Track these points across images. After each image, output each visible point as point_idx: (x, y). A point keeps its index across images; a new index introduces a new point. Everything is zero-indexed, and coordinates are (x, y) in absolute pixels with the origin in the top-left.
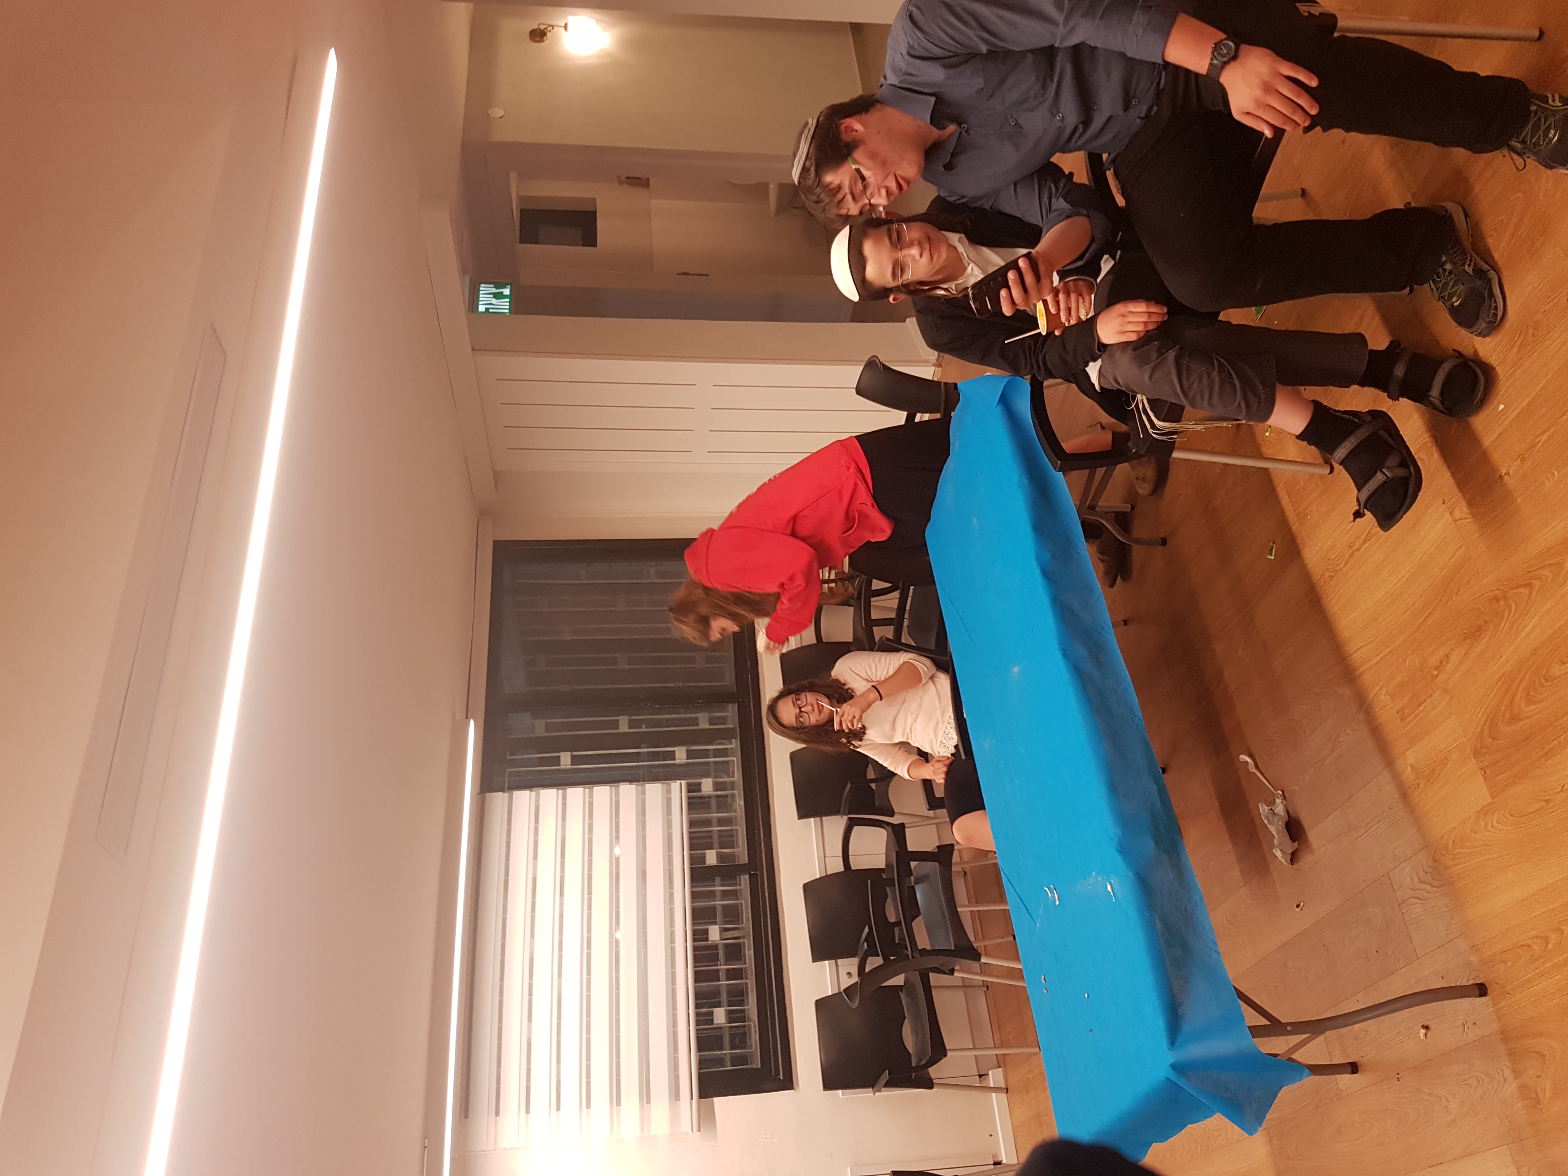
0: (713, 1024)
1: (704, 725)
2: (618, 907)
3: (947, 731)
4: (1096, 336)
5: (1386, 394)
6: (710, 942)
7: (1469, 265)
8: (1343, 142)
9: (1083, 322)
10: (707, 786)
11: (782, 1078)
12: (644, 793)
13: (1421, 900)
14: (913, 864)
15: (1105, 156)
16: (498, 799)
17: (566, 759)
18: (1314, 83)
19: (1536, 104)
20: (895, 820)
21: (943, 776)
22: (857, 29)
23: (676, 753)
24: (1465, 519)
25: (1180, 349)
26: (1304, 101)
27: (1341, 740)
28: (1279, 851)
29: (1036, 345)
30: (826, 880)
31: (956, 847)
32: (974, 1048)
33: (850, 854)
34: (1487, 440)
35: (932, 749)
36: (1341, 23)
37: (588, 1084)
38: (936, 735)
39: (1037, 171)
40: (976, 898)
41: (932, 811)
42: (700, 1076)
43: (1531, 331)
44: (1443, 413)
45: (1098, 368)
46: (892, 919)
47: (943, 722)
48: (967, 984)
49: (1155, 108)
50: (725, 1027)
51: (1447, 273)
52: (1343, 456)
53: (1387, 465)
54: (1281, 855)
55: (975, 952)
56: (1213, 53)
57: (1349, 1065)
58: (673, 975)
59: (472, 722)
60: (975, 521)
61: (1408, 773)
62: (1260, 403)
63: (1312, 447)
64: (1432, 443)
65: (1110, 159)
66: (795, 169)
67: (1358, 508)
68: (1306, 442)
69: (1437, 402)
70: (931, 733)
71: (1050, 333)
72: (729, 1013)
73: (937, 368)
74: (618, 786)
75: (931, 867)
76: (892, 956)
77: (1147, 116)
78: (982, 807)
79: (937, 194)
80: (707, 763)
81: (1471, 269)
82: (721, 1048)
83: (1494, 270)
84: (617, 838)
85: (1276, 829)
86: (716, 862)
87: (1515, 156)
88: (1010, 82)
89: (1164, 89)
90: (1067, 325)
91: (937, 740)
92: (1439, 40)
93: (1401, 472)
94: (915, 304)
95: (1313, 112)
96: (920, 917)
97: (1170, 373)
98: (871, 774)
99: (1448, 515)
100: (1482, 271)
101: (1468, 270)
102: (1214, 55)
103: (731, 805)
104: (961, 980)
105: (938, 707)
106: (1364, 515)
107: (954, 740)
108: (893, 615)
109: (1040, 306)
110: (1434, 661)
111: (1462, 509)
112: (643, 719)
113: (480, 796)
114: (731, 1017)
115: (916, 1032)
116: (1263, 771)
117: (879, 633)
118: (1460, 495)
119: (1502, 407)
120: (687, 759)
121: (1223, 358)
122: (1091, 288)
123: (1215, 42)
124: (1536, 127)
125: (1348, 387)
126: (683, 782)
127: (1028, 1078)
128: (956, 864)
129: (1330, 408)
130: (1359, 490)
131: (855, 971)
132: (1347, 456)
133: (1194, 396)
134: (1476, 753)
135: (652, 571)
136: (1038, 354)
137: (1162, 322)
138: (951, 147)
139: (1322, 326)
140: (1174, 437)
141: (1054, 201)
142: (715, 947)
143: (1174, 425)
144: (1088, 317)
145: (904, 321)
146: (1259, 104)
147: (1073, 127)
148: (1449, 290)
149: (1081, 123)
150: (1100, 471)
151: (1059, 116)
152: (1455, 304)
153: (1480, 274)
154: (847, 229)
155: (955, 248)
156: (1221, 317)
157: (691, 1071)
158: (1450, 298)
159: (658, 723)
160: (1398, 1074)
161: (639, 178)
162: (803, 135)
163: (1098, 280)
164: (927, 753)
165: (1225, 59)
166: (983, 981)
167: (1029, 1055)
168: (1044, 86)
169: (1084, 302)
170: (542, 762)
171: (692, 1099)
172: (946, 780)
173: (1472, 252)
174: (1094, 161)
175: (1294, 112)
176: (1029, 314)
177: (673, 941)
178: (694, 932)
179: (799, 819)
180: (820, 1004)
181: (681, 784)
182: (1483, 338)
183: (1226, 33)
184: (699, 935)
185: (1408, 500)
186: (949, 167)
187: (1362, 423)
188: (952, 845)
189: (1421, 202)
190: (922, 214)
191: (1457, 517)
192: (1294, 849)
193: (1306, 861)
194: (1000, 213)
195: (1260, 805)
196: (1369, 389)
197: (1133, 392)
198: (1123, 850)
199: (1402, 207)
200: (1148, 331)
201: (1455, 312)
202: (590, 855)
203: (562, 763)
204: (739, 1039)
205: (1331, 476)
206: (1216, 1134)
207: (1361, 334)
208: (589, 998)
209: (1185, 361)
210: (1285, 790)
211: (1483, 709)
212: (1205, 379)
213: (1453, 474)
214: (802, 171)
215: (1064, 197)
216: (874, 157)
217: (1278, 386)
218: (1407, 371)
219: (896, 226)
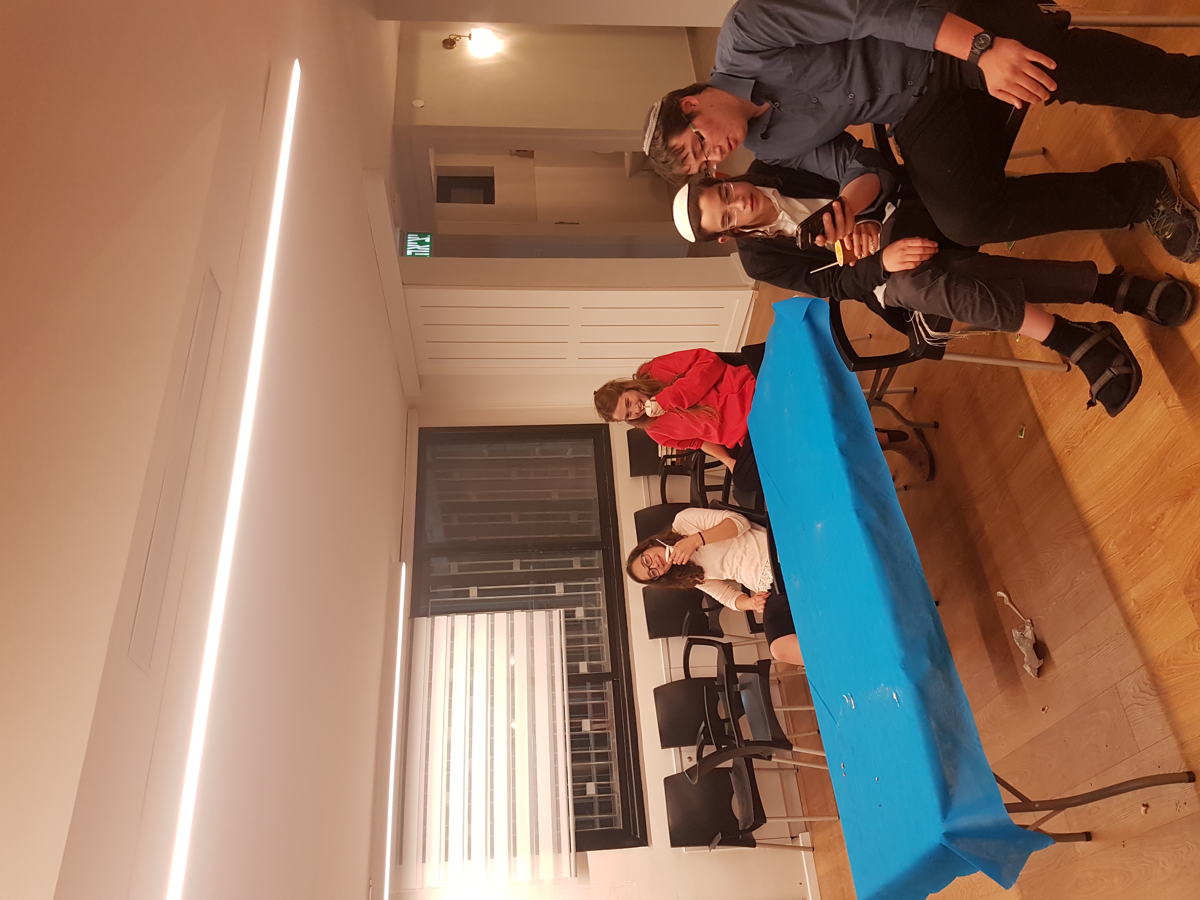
0: (586, 795)
1: (577, 566)
2: (513, 704)
3: (765, 572)
4: (882, 266)
5: (1113, 308)
6: (583, 732)
7: (1178, 207)
8: (1076, 110)
9: (872, 255)
10: (580, 613)
11: (639, 837)
12: (532, 618)
13: (1143, 705)
14: (739, 675)
15: (887, 126)
16: (424, 622)
17: (473, 592)
18: (1053, 67)
20: (724, 640)
21: (763, 607)
22: (692, 31)
23: (556, 587)
24: (1178, 406)
25: (949, 275)
26: (1045, 81)
27: (1077, 580)
28: (1028, 667)
29: (833, 274)
30: (672, 685)
31: (772, 662)
32: (788, 817)
33: (690, 666)
34: (1194, 344)
35: (753, 586)
36: (1074, 19)
37: (492, 839)
38: (756, 575)
39: (834, 139)
40: (788, 701)
41: (753, 634)
42: (576, 834)
44: (1157, 323)
45: (883, 291)
46: (723, 716)
47: (762, 565)
48: (782, 767)
50: (595, 797)
51: (1160, 213)
52: (1078, 359)
53: (1114, 364)
54: (1030, 670)
55: (788, 743)
56: (973, 43)
57: (1084, 835)
58: (556, 757)
59: (404, 565)
60: (786, 410)
61: (1132, 606)
62: (1012, 317)
63: (1054, 351)
64: (1150, 347)
65: (892, 129)
66: (646, 140)
67: (1091, 399)
68: (1049, 347)
69: (1154, 315)
70: (753, 574)
71: (846, 264)
72: (598, 786)
73: (755, 292)
74: (513, 612)
75: (752, 677)
76: (724, 745)
77: (920, 94)
78: (793, 631)
79: (755, 158)
80: (580, 595)
81: (1180, 209)
82: (592, 813)
84: (513, 651)
85: (1026, 650)
86: (587, 671)
88: (812, 69)
89: (933, 73)
90: (859, 258)
91: (757, 579)
92: (1153, 29)
93: (1125, 370)
94: (738, 243)
95: (1052, 89)
96: (745, 715)
97: (940, 293)
98: (705, 605)
99: (1163, 403)
100: (1188, 211)
101: (1177, 211)
102: (974, 45)
103: (599, 628)
104: (777, 764)
105: (758, 553)
106: (1096, 404)
107: (770, 580)
108: (722, 483)
109: (838, 244)
110: (1151, 518)
111: (1174, 399)
112: (531, 562)
113: (410, 620)
114: (600, 789)
115: (742, 803)
116: (1016, 604)
117: (710, 496)
118: (1172, 387)
120: (564, 593)
121: (983, 282)
122: (878, 228)
123: (974, 35)
125: (1082, 303)
126: (562, 610)
127: (830, 840)
128: (773, 674)
129: (1068, 321)
130: (1091, 385)
131: (694, 756)
132: (1081, 359)
133: (960, 312)
134: (1187, 591)
135: (537, 450)
136: (835, 281)
137: (933, 254)
138: (766, 120)
139: (1061, 256)
140: (944, 343)
141: (848, 162)
142: (587, 735)
143: (944, 334)
144: (877, 251)
145: (730, 256)
146: (1009, 83)
147: (861, 104)
148: (1162, 226)
149: (868, 101)
150: (885, 371)
151: (851, 96)
152: (1167, 237)
153: (1187, 213)
154: (686, 187)
155: (770, 199)
156: (981, 250)
157: (570, 830)
158: (1163, 232)
159: (543, 565)
160: (1124, 842)
161: (527, 151)
162: (652, 113)
163: (883, 222)
164: (749, 590)
165: (983, 48)
166: (794, 765)
167: (830, 823)
168: (840, 72)
169: (872, 239)
170: (456, 594)
171: (571, 852)
172: (764, 610)
173: (1181, 196)
174: (879, 131)
175: (1037, 89)
176: (828, 250)
177: (555, 731)
178: (571, 724)
179: (650, 639)
180: (668, 781)
181: (560, 611)
182: (1190, 264)
183: (983, 28)
184: (575, 727)
185: (1132, 391)
186: (765, 136)
187: (1094, 332)
188: (770, 660)
189: (1140, 158)
190: (744, 175)
191: (1170, 405)
192: (1041, 665)
193: (1049, 675)
194: (806, 171)
195: (1013, 631)
196: (1099, 304)
197: (911, 308)
198: (906, 666)
199: (1125, 162)
200: (923, 262)
201: (1168, 245)
202: (493, 664)
203: (470, 596)
204: (606, 807)
205: (1068, 373)
206: (978, 886)
207: (1092, 262)
208: (492, 773)
209: (953, 285)
210: (1033, 619)
211: (1191, 557)
212: (968, 298)
213: (1167, 371)
214: (651, 142)
215: (856, 158)
216: (709, 123)
217: (1027, 303)
218: (1128, 291)
219: (724, 185)
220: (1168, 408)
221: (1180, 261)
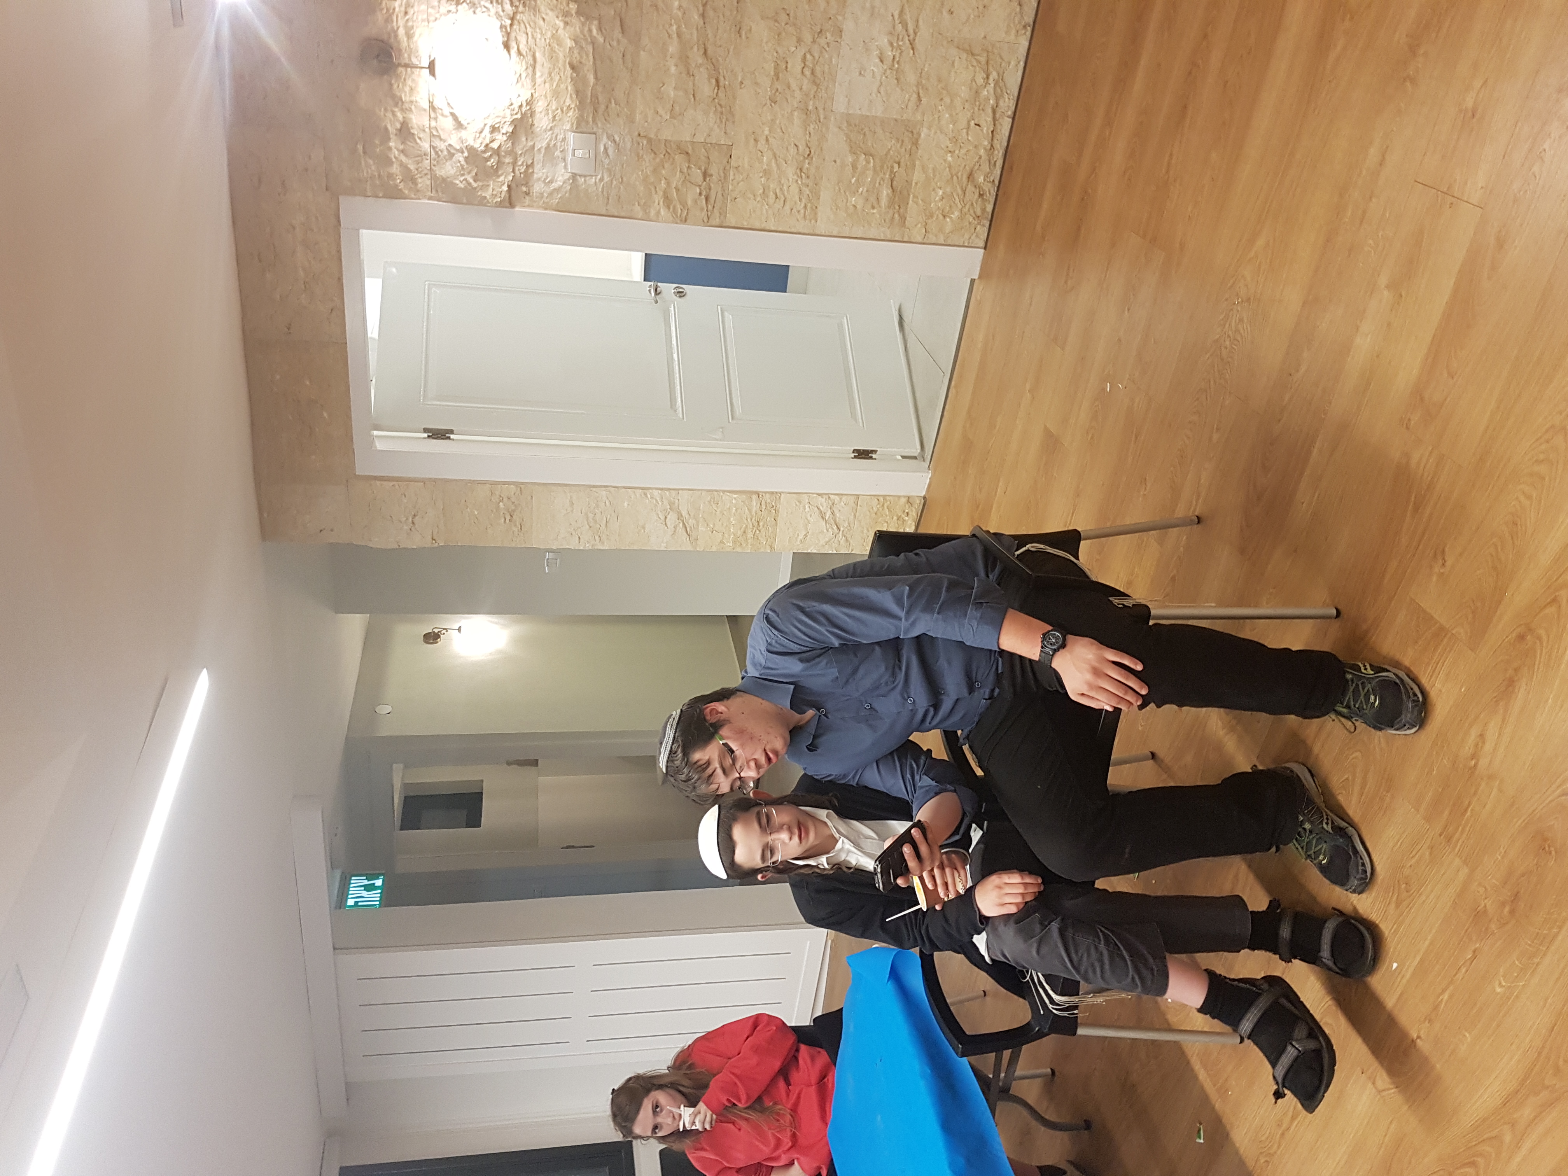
4: (976, 909)
5: (1278, 956)
7: (1327, 823)
9: (962, 896)
15: (959, 733)
18: (1139, 667)
19: (1351, 673)
22: (733, 620)
25: (1063, 920)
26: (1133, 683)
29: (917, 918)
34: (1390, 1002)
39: (897, 750)
43: (1404, 886)
44: (1338, 973)
45: (985, 940)
49: (997, 691)
51: (1308, 831)
52: (1250, 1029)
53: (1295, 1037)
56: (1042, 641)
62: (1153, 974)
63: (1216, 1020)
64: (1336, 1007)
65: (964, 736)
66: (662, 754)
67: (1277, 1088)
68: (1208, 1016)
69: (1330, 963)
71: (931, 908)
77: (991, 697)
81: (1330, 826)
83: (1352, 827)
87: (1343, 720)
90: (946, 899)
92: (1248, 621)
93: (1311, 1045)
95: (1144, 692)
97: (1056, 946)
99: (1370, 1085)
101: (1327, 829)
102: (1044, 644)
106: (1285, 1095)
109: (917, 880)
111: (1383, 1079)
118: (1377, 1062)
119: (1395, 965)
121: (1109, 930)
123: (1043, 632)
124: (1356, 692)
129: (1225, 977)
130: (1274, 1067)
132: (1253, 1030)
133: (1086, 971)
136: (920, 926)
137: (1038, 892)
138: (812, 729)
140: (1075, 1012)
141: (917, 778)
143: (1073, 999)
144: (966, 890)
148: (1313, 849)
149: (931, 706)
151: (911, 700)
152: (1323, 862)
153: (1339, 831)
154: (716, 807)
155: (824, 823)
158: (1317, 857)
161: (528, 760)
162: (669, 722)
163: (970, 851)
165: (1054, 648)
168: (894, 675)
169: (959, 876)
173: (1327, 811)
175: (1126, 693)
183: (1050, 624)
185: (1326, 1074)
186: (812, 748)
187: (1261, 992)
191: (1381, 1087)
194: (866, 787)
196: (1259, 952)
197: (1022, 966)
199: (1250, 771)
200: (1026, 903)
201: (1324, 870)
207: (1238, 896)
209: (1070, 933)
212: (1093, 951)
213: (1366, 1039)
214: (669, 758)
215: (925, 774)
216: (741, 733)
217: (1167, 955)
218: (1293, 932)
219: (765, 810)
220: (1379, 1092)
221: (1345, 892)
